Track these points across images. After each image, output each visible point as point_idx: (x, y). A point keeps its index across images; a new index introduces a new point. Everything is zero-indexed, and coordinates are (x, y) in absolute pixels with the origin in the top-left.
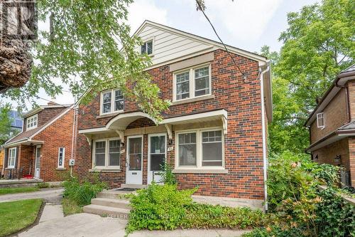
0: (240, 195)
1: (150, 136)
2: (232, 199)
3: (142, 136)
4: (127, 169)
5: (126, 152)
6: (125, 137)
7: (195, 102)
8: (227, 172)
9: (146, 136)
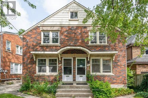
0: (118, 83)
1: (76, 59)
2: (115, 85)
3: (72, 58)
4: (63, 74)
5: (62, 66)
6: (61, 58)
7: (100, 46)
8: (114, 75)
9: (74, 58)
